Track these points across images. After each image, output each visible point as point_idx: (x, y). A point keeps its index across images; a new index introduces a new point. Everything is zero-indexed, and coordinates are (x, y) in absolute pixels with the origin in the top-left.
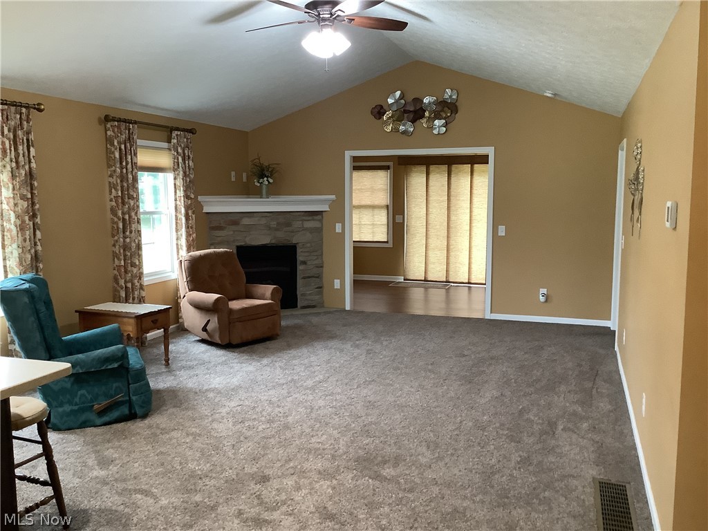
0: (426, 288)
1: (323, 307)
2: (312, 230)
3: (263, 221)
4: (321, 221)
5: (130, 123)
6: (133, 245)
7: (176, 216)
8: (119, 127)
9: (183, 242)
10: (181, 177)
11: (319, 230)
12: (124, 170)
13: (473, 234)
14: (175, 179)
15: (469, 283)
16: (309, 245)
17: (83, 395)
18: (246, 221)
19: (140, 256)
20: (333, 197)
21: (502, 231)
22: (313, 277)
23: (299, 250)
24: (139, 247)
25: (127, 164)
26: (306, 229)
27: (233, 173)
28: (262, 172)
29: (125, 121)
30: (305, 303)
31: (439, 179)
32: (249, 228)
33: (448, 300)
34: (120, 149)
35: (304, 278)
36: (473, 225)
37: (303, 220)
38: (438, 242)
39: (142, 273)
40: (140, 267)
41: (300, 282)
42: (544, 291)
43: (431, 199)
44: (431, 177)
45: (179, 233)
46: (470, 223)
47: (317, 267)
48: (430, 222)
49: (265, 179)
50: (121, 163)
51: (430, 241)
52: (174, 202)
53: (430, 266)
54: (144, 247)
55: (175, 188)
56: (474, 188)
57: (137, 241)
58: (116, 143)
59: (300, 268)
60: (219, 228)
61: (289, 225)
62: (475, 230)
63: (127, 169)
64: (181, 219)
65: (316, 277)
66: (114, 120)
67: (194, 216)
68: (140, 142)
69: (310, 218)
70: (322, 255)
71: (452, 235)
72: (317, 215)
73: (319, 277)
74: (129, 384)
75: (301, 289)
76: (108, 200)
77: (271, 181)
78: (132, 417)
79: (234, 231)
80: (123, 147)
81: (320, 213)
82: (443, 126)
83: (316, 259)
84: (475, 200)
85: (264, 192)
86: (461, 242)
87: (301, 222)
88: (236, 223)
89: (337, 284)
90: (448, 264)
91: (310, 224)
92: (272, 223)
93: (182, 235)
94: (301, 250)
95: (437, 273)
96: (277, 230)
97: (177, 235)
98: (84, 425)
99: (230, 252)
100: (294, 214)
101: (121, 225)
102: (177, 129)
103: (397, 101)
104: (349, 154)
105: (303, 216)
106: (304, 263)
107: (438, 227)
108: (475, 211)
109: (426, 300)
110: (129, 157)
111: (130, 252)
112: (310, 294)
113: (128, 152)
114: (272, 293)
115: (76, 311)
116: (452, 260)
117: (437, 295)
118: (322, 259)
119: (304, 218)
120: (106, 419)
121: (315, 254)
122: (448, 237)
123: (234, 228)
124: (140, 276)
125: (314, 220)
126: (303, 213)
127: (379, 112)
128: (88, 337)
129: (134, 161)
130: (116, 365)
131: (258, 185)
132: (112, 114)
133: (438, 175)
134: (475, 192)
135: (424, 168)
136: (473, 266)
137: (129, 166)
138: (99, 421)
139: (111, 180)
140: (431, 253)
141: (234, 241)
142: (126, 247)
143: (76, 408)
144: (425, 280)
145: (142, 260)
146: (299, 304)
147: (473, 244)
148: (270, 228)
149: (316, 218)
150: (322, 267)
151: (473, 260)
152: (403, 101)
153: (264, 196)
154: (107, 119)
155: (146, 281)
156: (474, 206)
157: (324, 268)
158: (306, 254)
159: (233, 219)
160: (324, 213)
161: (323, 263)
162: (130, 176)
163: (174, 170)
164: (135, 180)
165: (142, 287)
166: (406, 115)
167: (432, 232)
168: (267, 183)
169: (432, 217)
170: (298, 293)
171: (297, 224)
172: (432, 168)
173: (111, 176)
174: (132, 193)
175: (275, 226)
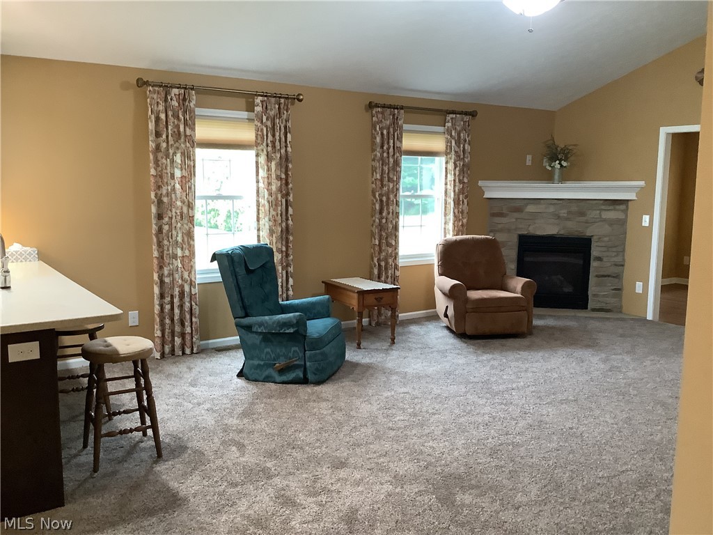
1: (621, 312)
2: (611, 223)
3: (552, 209)
4: (625, 211)
5: (394, 108)
6: (390, 226)
7: (445, 200)
8: (382, 113)
9: (450, 226)
10: (453, 161)
11: (623, 223)
12: (385, 155)
14: (447, 163)
16: (606, 239)
17: (267, 353)
18: (531, 208)
19: (396, 237)
20: (642, 183)
22: (609, 276)
23: (594, 244)
24: (396, 228)
25: (388, 149)
26: (604, 220)
27: (529, 157)
28: (555, 154)
29: (390, 107)
30: (598, 306)
32: (535, 216)
34: (382, 134)
35: (597, 276)
37: (601, 210)
39: (397, 254)
40: (396, 247)
41: (592, 280)
45: (447, 217)
47: (616, 265)
49: (558, 162)
50: (382, 147)
52: (444, 186)
54: (401, 229)
55: (446, 171)
57: (394, 222)
58: (378, 129)
59: (594, 264)
60: (501, 215)
61: (582, 214)
63: (388, 153)
64: (450, 203)
65: (614, 277)
66: (377, 106)
67: (465, 201)
68: (406, 127)
69: (611, 207)
70: (624, 251)
72: (620, 204)
73: (618, 277)
74: (305, 351)
75: (592, 289)
76: (370, 182)
77: (564, 164)
78: (304, 381)
79: (516, 219)
80: (385, 132)
81: (625, 202)
83: (615, 256)
85: (556, 177)
87: (598, 212)
88: (518, 210)
89: (639, 287)
91: (611, 215)
92: (562, 212)
93: (450, 220)
94: (596, 244)
96: (567, 219)
97: (445, 219)
98: (267, 379)
99: (491, 240)
100: (591, 202)
101: (377, 207)
102: (453, 112)
104: (664, 131)
105: (602, 204)
106: (599, 259)
110: (392, 141)
111: (387, 233)
112: (604, 296)
113: (391, 136)
114: (523, 287)
115: (323, 282)
118: (624, 256)
119: (603, 207)
120: (284, 378)
121: (614, 249)
123: (516, 215)
124: (396, 256)
125: (615, 210)
126: (602, 202)
128: (302, 304)
129: (398, 144)
130: (291, 330)
131: (550, 169)
132: (376, 101)
137: (391, 150)
138: (278, 379)
139: (373, 163)
141: (516, 229)
142: (381, 227)
143: (262, 363)
145: (398, 241)
146: (589, 306)
148: (559, 217)
149: (618, 207)
150: (623, 266)
153: (556, 182)
154: (371, 106)
155: (401, 262)
157: (626, 267)
158: (603, 249)
159: (517, 206)
160: (630, 203)
161: (624, 260)
162: (391, 160)
163: (447, 154)
164: (397, 163)
165: (396, 267)
168: (559, 166)
170: (590, 293)
171: (593, 214)
173: (374, 160)
174: (391, 176)
175: (565, 215)
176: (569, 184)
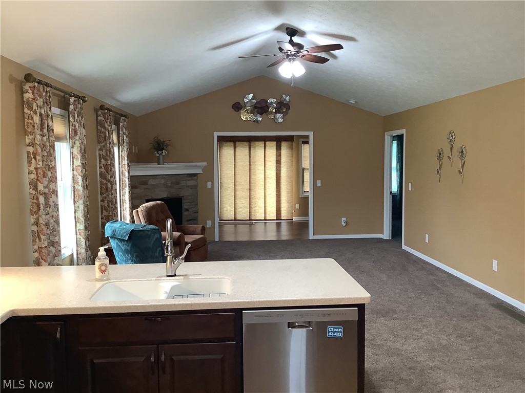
0: (236, 225)
2: (191, 187)
3: (163, 181)
4: (196, 180)
8: (107, 114)
10: (126, 150)
11: (195, 187)
12: (110, 146)
13: (267, 187)
15: (265, 220)
16: (190, 197)
18: (151, 182)
20: (205, 164)
21: (319, 184)
22: (192, 220)
23: (184, 201)
26: (188, 186)
28: (159, 146)
29: (109, 110)
31: (242, 151)
32: (154, 186)
33: (251, 231)
34: (108, 130)
36: (267, 181)
37: (186, 180)
38: (243, 194)
41: (185, 223)
42: (344, 219)
43: (237, 164)
44: (237, 150)
46: (265, 180)
47: (195, 212)
48: (237, 180)
50: (109, 140)
51: (238, 193)
53: (238, 210)
56: (267, 157)
57: (115, 197)
58: (106, 126)
59: (185, 214)
61: (178, 183)
62: (268, 185)
64: (125, 181)
65: (194, 220)
69: (190, 178)
70: (198, 204)
71: (252, 188)
72: (195, 176)
73: (196, 219)
79: (144, 189)
80: (109, 128)
82: (281, 118)
83: (194, 207)
84: (267, 164)
85: (161, 161)
86: (259, 193)
87: (185, 182)
88: (145, 183)
89: (208, 223)
90: (250, 208)
91: (190, 183)
92: (168, 183)
93: (125, 192)
95: (243, 214)
96: (171, 187)
100: (181, 176)
101: (110, 186)
102: (122, 116)
103: (250, 101)
104: (216, 135)
105: (187, 177)
106: (187, 210)
107: (243, 183)
108: (268, 172)
109: (236, 232)
110: (111, 136)
111: (113, 206)
116: (253, 205)
117: (243, 229)
118: (198, 206)
121: (194, 203)
122: (250, 190)
123: (144, 186)
125: (192, 180)
126: (186, 175)
127: (238, 107)
131: (158, 155)
133: (242, 148)
134: (267, 159)
135: (232, 144)
136: (267, 208)
139: (100, 152)
140: (238, 202)
141: (145, 196)
142: (112, 202)
144: (235, 220)
147: (267, 194)
148: (167, 186)
149: (193, 178)
150: (198, 212)
151: (267, 204)
152: (254, 101)
153: (161, 163)
156: (267, 169)
157: (199, 213)
158: (189, 204)
159: (144, 180)
160: (199, 175)
161: (198, 210)
166: (256, 110)
167: (238, 187)
169: (238, 177)
171: (183, 183)
172: (238, 143)
173: (101, 149)
175: (170, 185)
176: (166, 165)
